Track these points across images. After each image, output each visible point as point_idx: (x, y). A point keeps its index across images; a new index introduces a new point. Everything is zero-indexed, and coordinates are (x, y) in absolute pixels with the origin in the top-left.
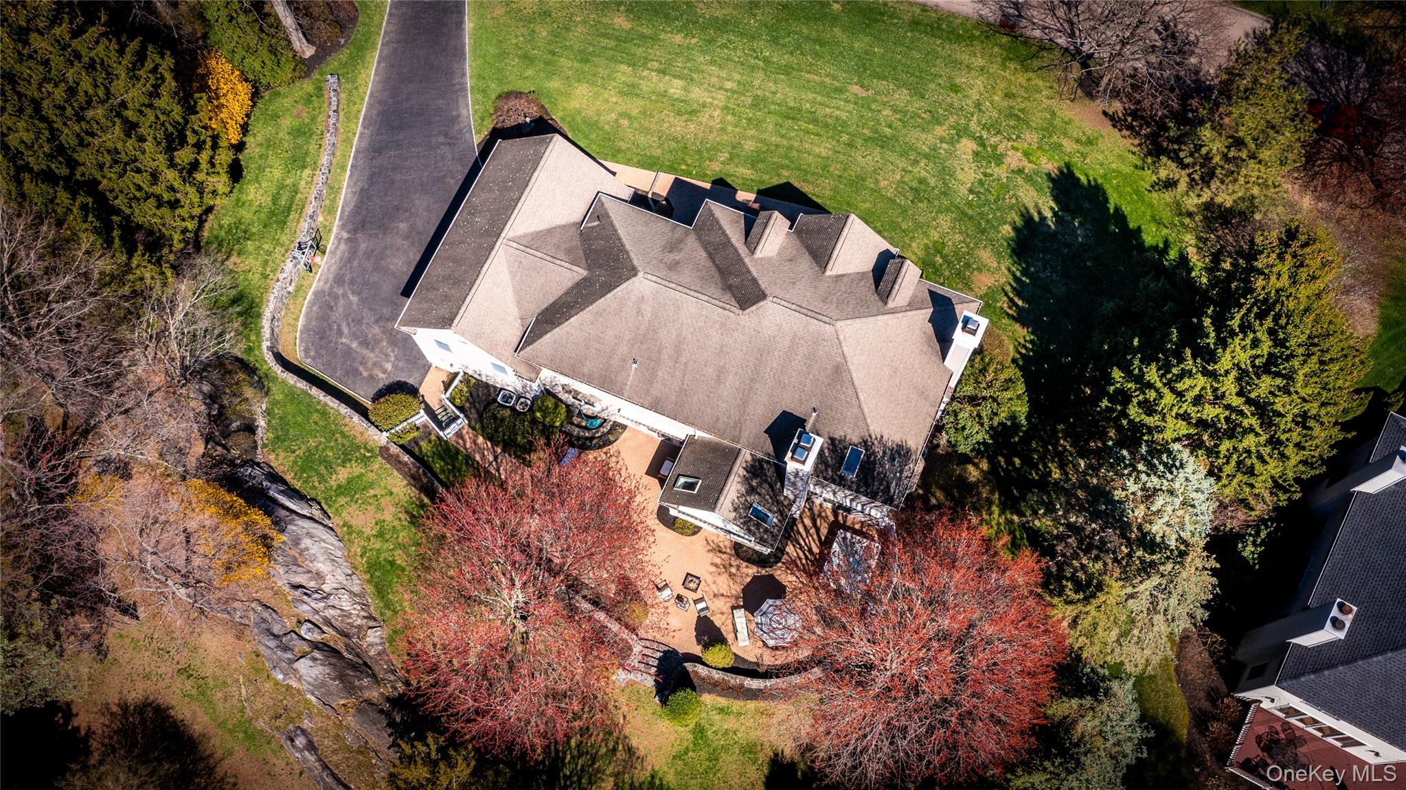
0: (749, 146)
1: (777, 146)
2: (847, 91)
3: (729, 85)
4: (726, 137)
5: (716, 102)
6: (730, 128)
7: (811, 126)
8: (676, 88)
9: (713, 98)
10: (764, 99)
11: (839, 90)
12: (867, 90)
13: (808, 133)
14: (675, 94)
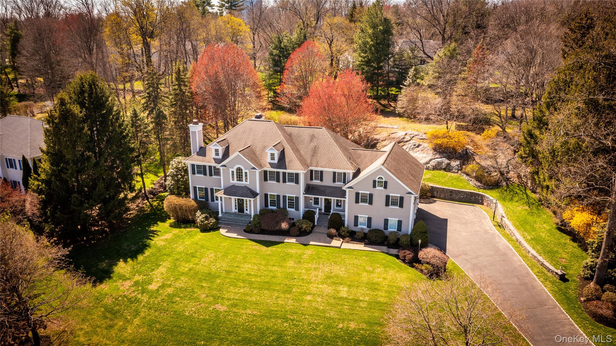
0: (291, 263)
1: (274, 266)
2: (228, 306)
3: (309, 298)
4: (306, 266)
5: (316, 285)
6: (304, 271)
7: (253, 280)
8: (344, 291)
9: (318, 288)
10: (284, 292)
11: (235, 305)
12: (214, 309)
13: (255, 275)
14: (343, 287)
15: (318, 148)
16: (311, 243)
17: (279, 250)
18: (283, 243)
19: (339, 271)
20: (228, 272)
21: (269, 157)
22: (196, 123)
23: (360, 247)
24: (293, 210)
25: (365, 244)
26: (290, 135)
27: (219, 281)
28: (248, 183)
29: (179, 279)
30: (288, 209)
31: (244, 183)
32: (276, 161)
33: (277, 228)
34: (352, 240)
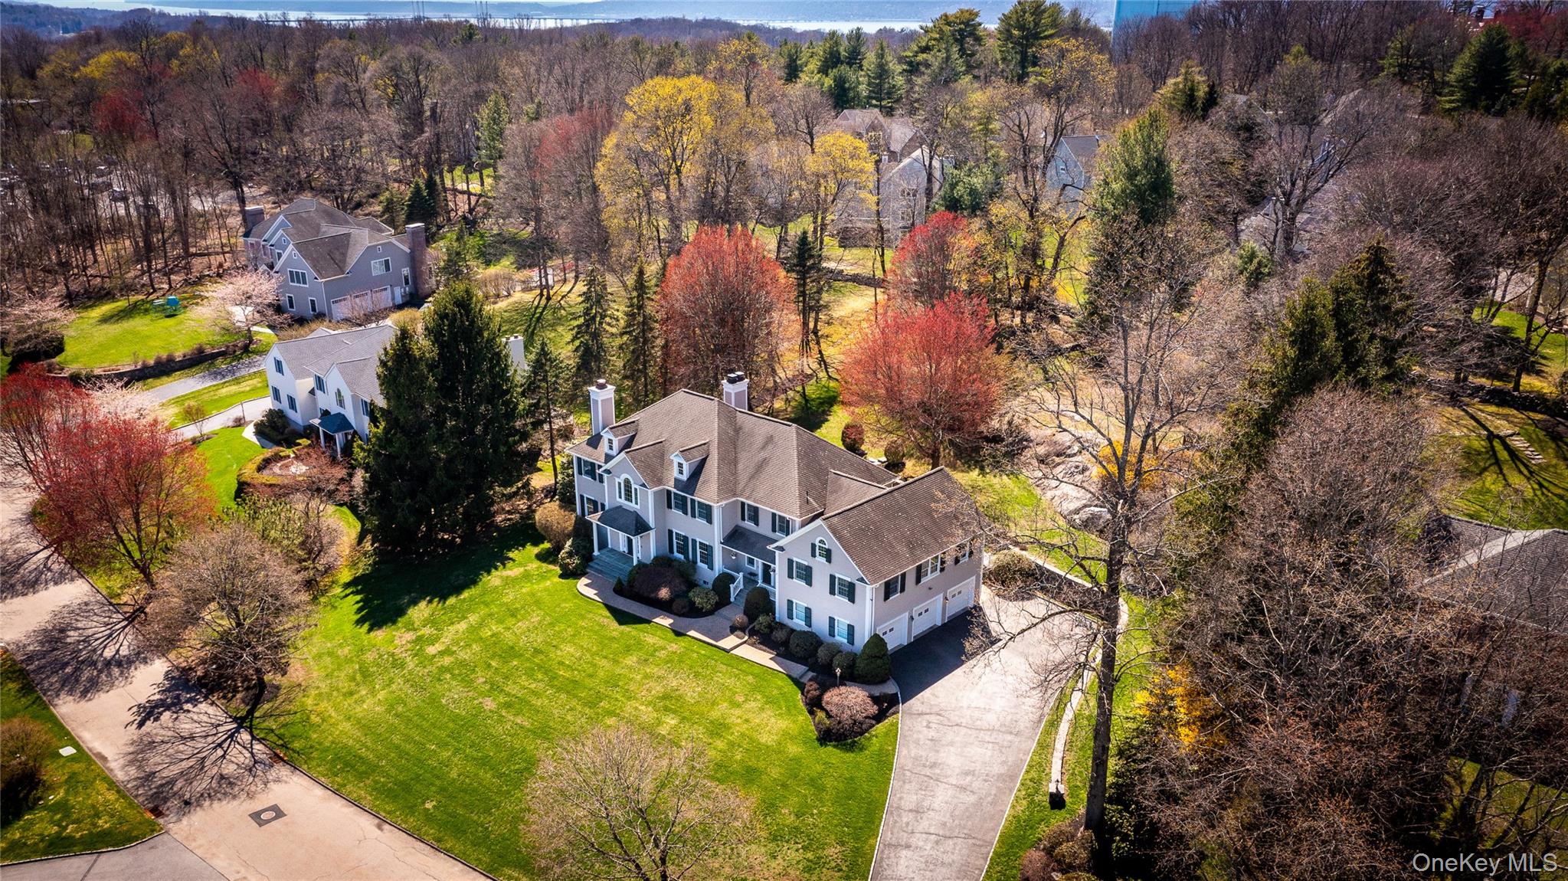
0: (631, 660)
1: (605, 657)
2: (499, 704)
5: (637, 705)
6: (639, 677)
7: (561, 672)
9: (636, 709)
10: (587, 704)
11: (508, 706)
12: (479, 703)
13: (568, 666)
14: (673, 719)
15: (768, 463)
16: (692, 633)
17: (634, 633)
18: (649, 622)
19: (691, 691)
20: (537, 651)
21: (676, 468)
22: (602, 387)
23: (763, 657)
24: (705, 566)
25: (778, 655)
26: (738, 430)
27: (515, 663)
28: (638, 507)
29: (470, 646)
30: (699, 563)
31: (632, 506)
32: (684, 477)
33: (653, 595)
34: (760, 643)
